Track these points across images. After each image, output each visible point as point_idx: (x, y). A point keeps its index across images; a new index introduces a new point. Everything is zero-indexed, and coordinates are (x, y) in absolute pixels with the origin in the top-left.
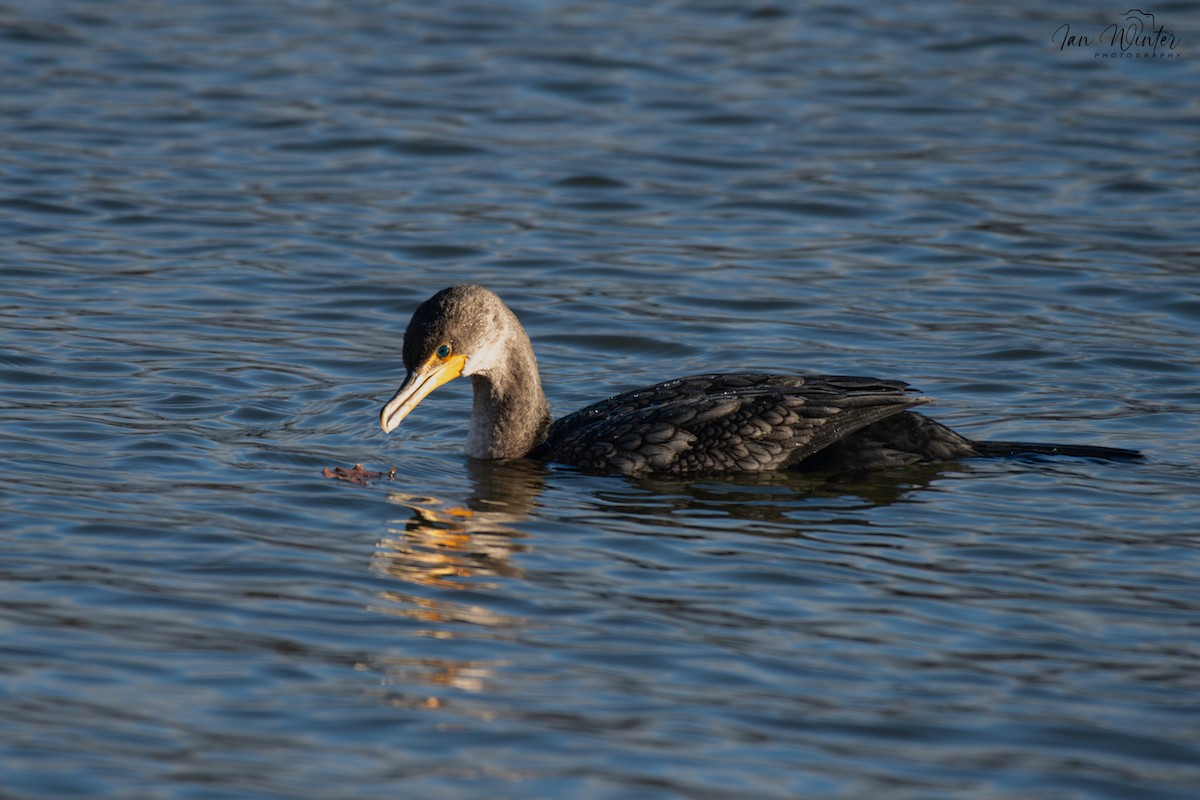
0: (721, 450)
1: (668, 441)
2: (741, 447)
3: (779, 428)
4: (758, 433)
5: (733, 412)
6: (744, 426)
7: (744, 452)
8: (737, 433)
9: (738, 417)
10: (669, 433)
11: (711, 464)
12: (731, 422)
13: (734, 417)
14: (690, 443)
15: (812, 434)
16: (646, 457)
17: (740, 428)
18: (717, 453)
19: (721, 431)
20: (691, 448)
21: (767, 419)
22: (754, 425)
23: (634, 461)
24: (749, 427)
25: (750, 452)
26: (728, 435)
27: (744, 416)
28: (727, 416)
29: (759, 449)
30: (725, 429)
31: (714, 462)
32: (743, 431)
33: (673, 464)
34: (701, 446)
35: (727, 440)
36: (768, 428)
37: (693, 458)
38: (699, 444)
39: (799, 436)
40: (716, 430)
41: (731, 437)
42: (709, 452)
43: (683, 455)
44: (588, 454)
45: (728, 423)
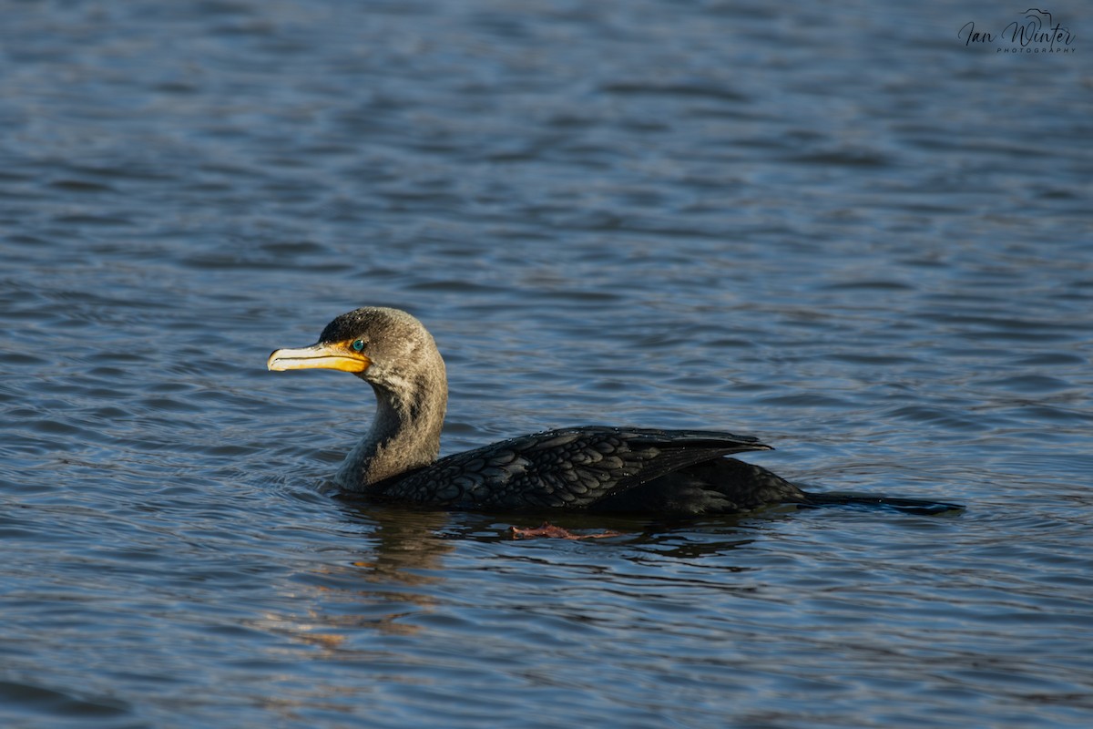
0: (553, 473)
1: (508, 464)
2: (572, 473)
3: (609, 458)
4: (589, 461)
5: (570, 442)
6: (576, 454)
7: (573, 476)
8: (569, 460)
9: (573, 446)
10: (510, 458)
11: (542, 485)
12: (566, 450)
13: (569, 446)
14: (526, 467)
15: (641, 466)
16: (485, 477)
17: (572, 455)
18: (549, 477)
19: (555, 456)
20: (526, 471)
21: (599, 450)
22: (586, 454)
23: (474, 482)
24: (581, 455)
25: (579, 477)
26: (561, 460)
27: (579, 446)
28: (563, 446)
29: (588, 475)
30: (558, 456)
31: (545, 483)
32: (574, 458)
33: (508, 484)
34: (536, 470)
35: (558, 465)
36: (599, 457)
37: (527, 479)
38: (533, 468)
39: (629, 467)
40: (551, 457)
41: (562, 463)
42: (541, 474)
43: (517, 476)
44: (438, 475)
45: (562, 451)
